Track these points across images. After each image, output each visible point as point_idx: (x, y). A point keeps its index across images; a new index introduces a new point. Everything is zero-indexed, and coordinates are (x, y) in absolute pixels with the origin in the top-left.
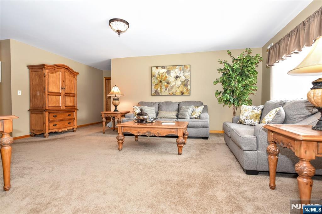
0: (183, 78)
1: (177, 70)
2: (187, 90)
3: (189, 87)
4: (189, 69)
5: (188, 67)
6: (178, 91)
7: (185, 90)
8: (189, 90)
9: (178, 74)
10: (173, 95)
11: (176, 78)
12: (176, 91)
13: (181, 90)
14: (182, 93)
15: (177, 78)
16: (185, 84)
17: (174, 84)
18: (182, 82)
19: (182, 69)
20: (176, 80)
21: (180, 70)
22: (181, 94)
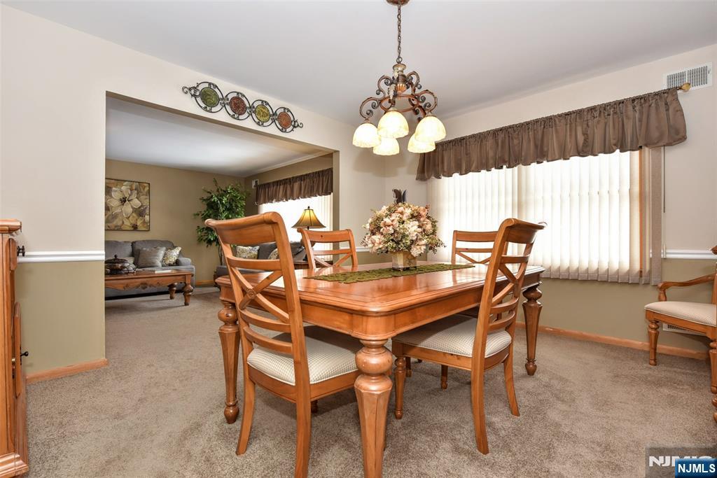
0: (136, 203)
1: (123, 188)
2: (144, 222)
3: (147, 217)
4: (147, 189)
5: (145, 187)
6: (127, 223)
7: (139, 223)
8: (147, 223)
9: (127, 196)
10: (117, 230)
11: (123, 201)
12: (123, 222)
13: (133, 222)
14: (135, 228)
15: (125, 201)
16: (140, 212)
17: (119, 210)
18: (135, 210)
19: (134, 188)
20: (123, 205)
21: (131, 190)
22: (132, 229)
